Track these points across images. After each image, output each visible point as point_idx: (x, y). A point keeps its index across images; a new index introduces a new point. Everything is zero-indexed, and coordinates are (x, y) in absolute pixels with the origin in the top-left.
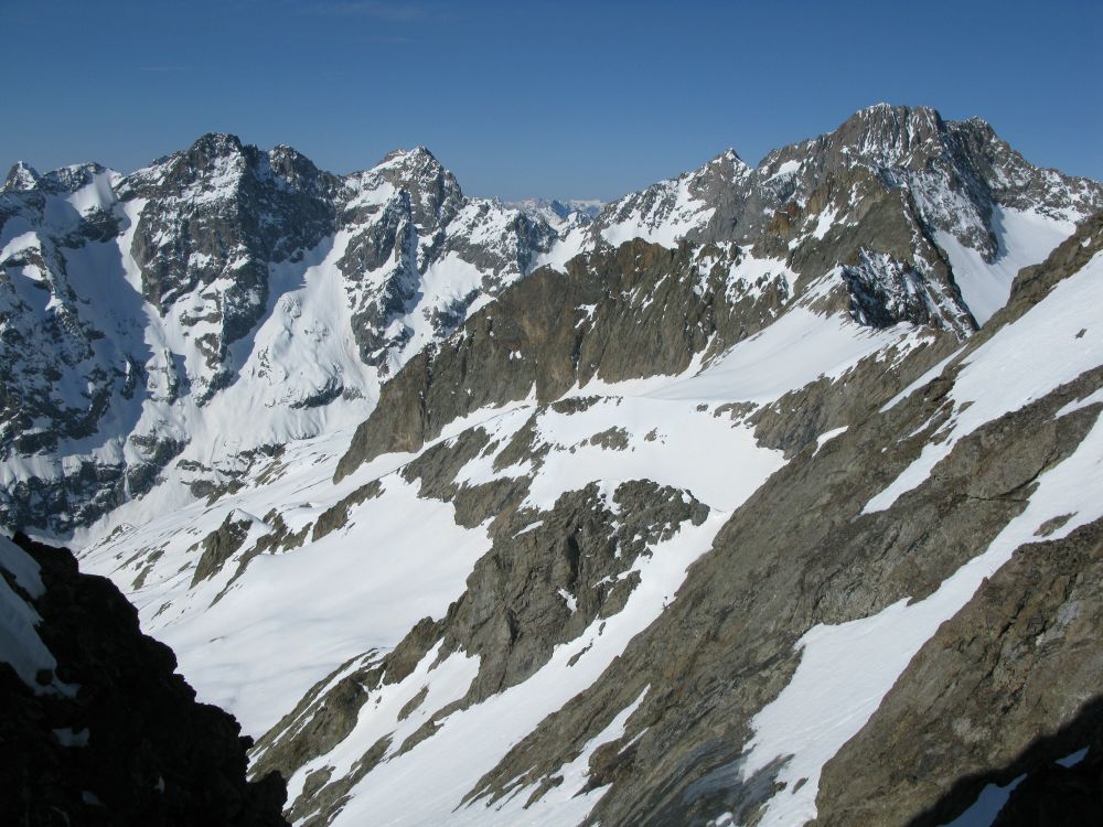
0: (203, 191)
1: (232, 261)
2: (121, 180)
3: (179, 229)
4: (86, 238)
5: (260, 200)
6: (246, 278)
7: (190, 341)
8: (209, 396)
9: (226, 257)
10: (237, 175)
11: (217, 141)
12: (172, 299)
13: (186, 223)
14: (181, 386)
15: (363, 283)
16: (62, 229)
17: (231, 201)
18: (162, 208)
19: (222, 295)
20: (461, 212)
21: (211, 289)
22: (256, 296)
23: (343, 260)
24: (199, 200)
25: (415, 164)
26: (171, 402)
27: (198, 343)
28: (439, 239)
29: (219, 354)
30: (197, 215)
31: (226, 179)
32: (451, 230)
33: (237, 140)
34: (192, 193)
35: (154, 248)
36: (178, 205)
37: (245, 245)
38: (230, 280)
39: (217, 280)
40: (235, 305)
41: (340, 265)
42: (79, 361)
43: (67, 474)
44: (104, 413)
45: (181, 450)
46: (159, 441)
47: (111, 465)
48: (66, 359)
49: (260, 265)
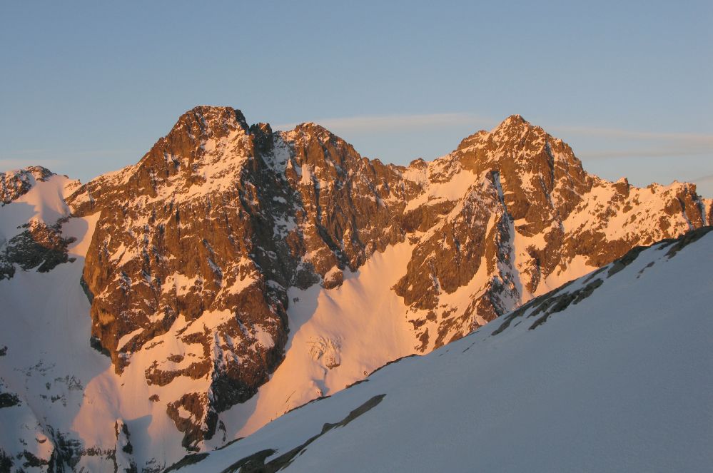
0: (188, 186)
1: (231, 283)
3: (150, 240)
4: (15, 265)
5: (275, 199)
7: (160, 409)
9: (220, 277)
10: (238, 160)
11: (209, 118)
12: (135, 346)
13: (161, 230)
15: (439, 312)
17: (229, 196)
18: (125, 213)
19: (212, 335)
20: (586, 197)
21: (197, 327)
22: (269, 336)
23: (405, 280)
24: (180, 198)
25: (506, 138)
27: (172, 410)
28: (555, 238)
29: (204, 426)
30: (177, 218)
31: (221, 166)
32: (572, 224)
33: (239, 116)
34: (172, 189)
35: (111, 270)
36: (150, 206)
37: (251, 258)
38: (227, 311)
39: (206, 313)
40: (232, 350)
41: (401, 289)
49: (273, 289)
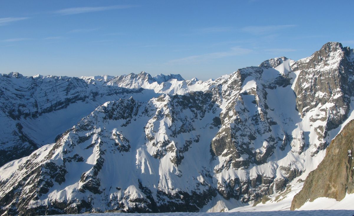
0: (324, 66)
1: (334, 95)
2: (293, 63)
3: (313, 81)
4: (277, 85)
5: (349, 70)
6: (338, 103)
7: (312, 129)
8: (317, 152)
9: (331, 93)
10: (339, 59)
11: (331, 45)
12: (307, 111)
13: (316, 79)
14: (305, 146)
16: (268, 81)
17: (335, 70)
18: (306, 73)
19: (328, 110)
21: (324, 107)
22: (344, 111)
24: (322, 70)
26: (300, 153)
27: (316, 129)
29: (323, 135)
30: (321, 76)
31: (334, 61)
33: (341, 45)
34: (320, 67)
35: (302, 89)
36: (313, 72)
37: (340, 88)
38: (333, 103)
39: (327, 103)
40: (333, 114)
42: (264, 133)
43: (251, 178)
44: (271, 155)
45: (300, 174)
46: (291, 169)
47: (269, 177)
48: (259, 132)
49: (346, 97)
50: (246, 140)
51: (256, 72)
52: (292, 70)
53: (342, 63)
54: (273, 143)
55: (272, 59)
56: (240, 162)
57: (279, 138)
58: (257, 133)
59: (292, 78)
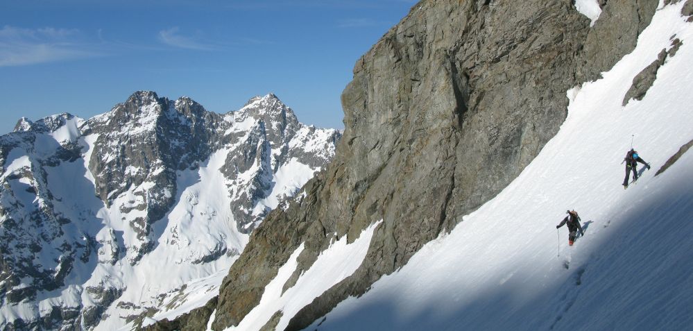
0: (134, 127)
1: (153, 170)
2: (83, 123)
3: (119, 151)
4: (60, 160)
5: (170, 131)
6: (161, 181)
7: (127, 222)
8: (139, 258)
9: (149, 168)
10: (155, 116)
11: (143, 96)
12: (115, 196)
13: (124, 147)
14: (120, 252)
15: (237, 181)
16: (45, 154)
17: (152, 133)
18: (108, 139)
19: (147, 192)
20: (298, 132)
21: (140, 189)
22: (169, 193)
23: (224, 166)
24: (131, 133)
25: (267, 104)
26: (114, 263)
27: (132, 224)
28: (285, 150)
29: (145, 231)
30: (130, 142)
31: (148, 119)
32: (292, 144)
33: (155, 95)
34: (127, 128)
35: (103, 164)
36: (118, 136)
37: (161, 159)
38: (152, 182)
39: (144, 182)
40: (155, 199)
41: (222, 170)
42: (53, 238)
43: (42, 315)
44: (68, 273)
45: (120, 295)
46: (105, 290)
47: (73, 308)
48: (44, 237)
49: (171, 172)
50: (27, 253)
51: (26, 139)
52: (82, 133)
53: (160, 121)
54: (70, 252)
55: (48, 118)
56: (21, 291)
57: (77, 243)
58: (42, 240)
59: (82, 147)
